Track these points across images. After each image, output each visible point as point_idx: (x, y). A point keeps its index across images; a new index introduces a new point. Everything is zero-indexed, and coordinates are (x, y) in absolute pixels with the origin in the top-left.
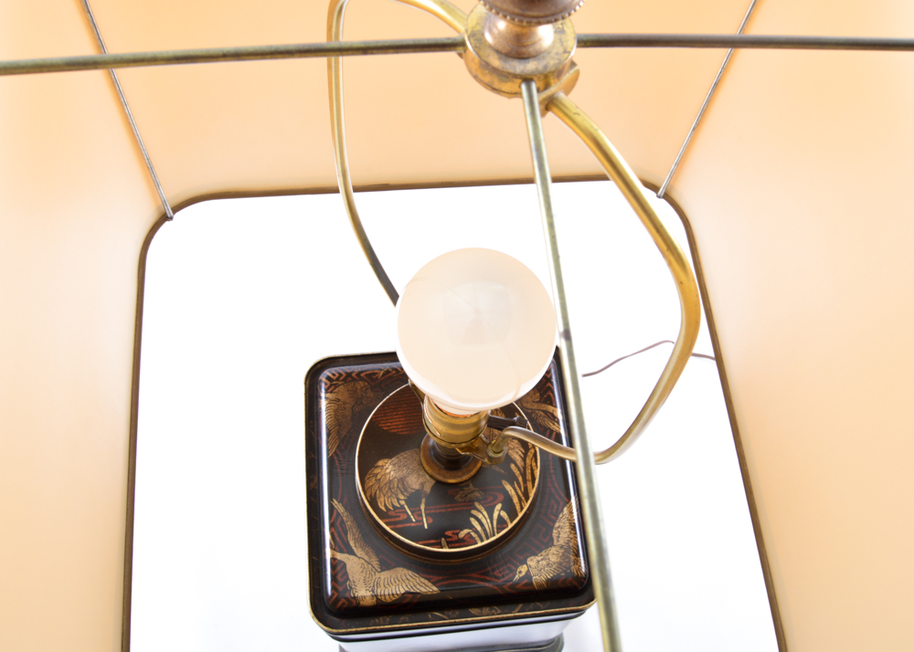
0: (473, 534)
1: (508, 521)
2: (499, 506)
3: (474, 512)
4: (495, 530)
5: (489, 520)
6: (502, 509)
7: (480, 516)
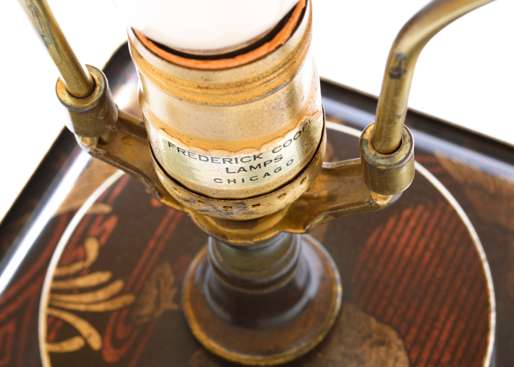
0: (78, 266)
1: (56, 348)
2: (95, 342)
3: (118, 286)
4: (56, 313)
5: (82, 308)
6: (87, 346)
7: (101, 295)
